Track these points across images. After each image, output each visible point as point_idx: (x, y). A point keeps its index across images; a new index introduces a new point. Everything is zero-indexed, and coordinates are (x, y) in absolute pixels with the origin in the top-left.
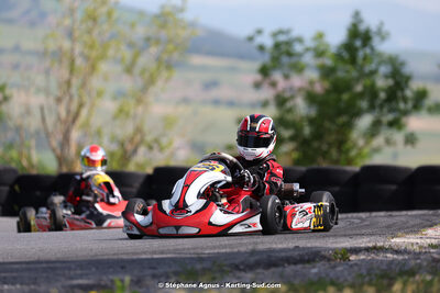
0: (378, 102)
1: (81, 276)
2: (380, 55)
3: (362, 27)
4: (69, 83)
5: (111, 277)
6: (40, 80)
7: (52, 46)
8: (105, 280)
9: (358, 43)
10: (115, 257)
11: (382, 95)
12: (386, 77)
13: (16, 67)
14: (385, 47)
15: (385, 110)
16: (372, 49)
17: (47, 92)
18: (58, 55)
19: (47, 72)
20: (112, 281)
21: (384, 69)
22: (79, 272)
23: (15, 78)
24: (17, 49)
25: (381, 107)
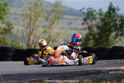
0: (117, 28)
1: (33, 78)
2: (117, 15)
3: (113, 7)
4: (30, 23)
5: (42, 78)
6: (22, 22)
7: (25, 13)
8: (41, 79)
9: (111, 12)
10: (43, 72)
11: (118, 26)
12: (119, 21)
13: (15, 19)
14: (119, 13)
15: (119, 30)
16: (115, 13)
17: (24, 26)
18: (27, 15)
19: (24, 20)
20: (43, 79)
21: (119, 19)
22: (33, 77)
23: (15, 22)
24: (15, 14)
25: (118, 30)
